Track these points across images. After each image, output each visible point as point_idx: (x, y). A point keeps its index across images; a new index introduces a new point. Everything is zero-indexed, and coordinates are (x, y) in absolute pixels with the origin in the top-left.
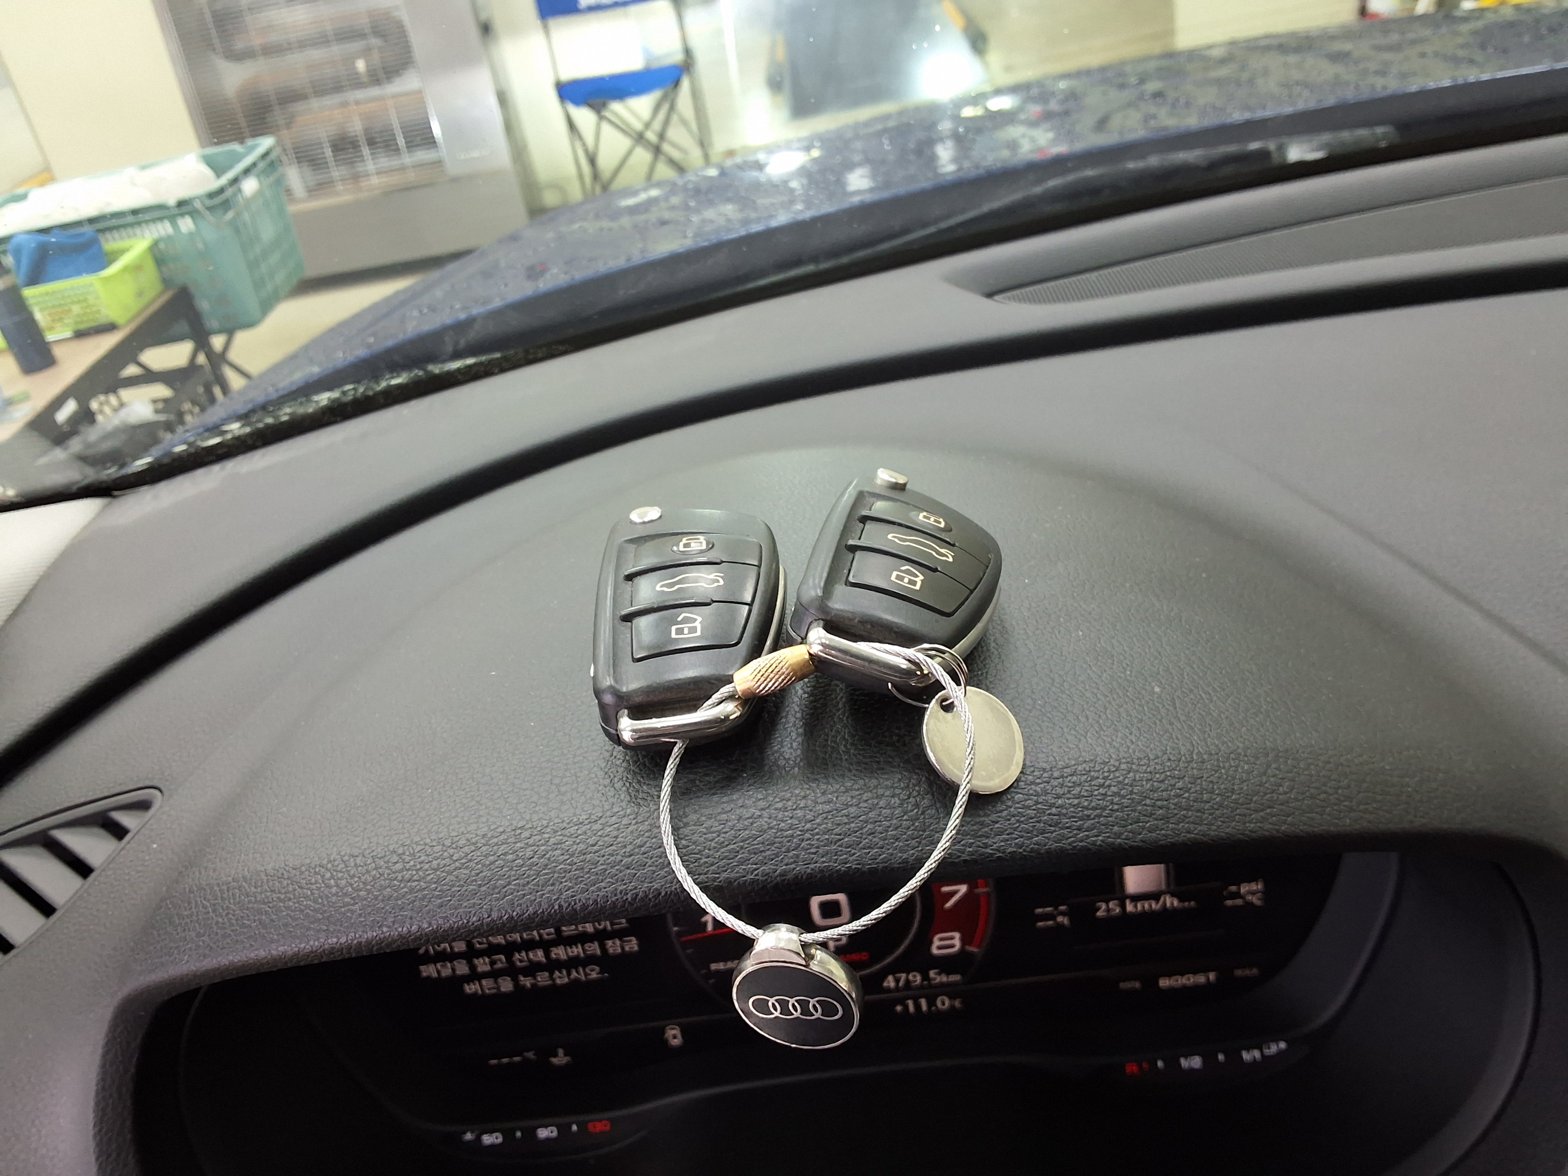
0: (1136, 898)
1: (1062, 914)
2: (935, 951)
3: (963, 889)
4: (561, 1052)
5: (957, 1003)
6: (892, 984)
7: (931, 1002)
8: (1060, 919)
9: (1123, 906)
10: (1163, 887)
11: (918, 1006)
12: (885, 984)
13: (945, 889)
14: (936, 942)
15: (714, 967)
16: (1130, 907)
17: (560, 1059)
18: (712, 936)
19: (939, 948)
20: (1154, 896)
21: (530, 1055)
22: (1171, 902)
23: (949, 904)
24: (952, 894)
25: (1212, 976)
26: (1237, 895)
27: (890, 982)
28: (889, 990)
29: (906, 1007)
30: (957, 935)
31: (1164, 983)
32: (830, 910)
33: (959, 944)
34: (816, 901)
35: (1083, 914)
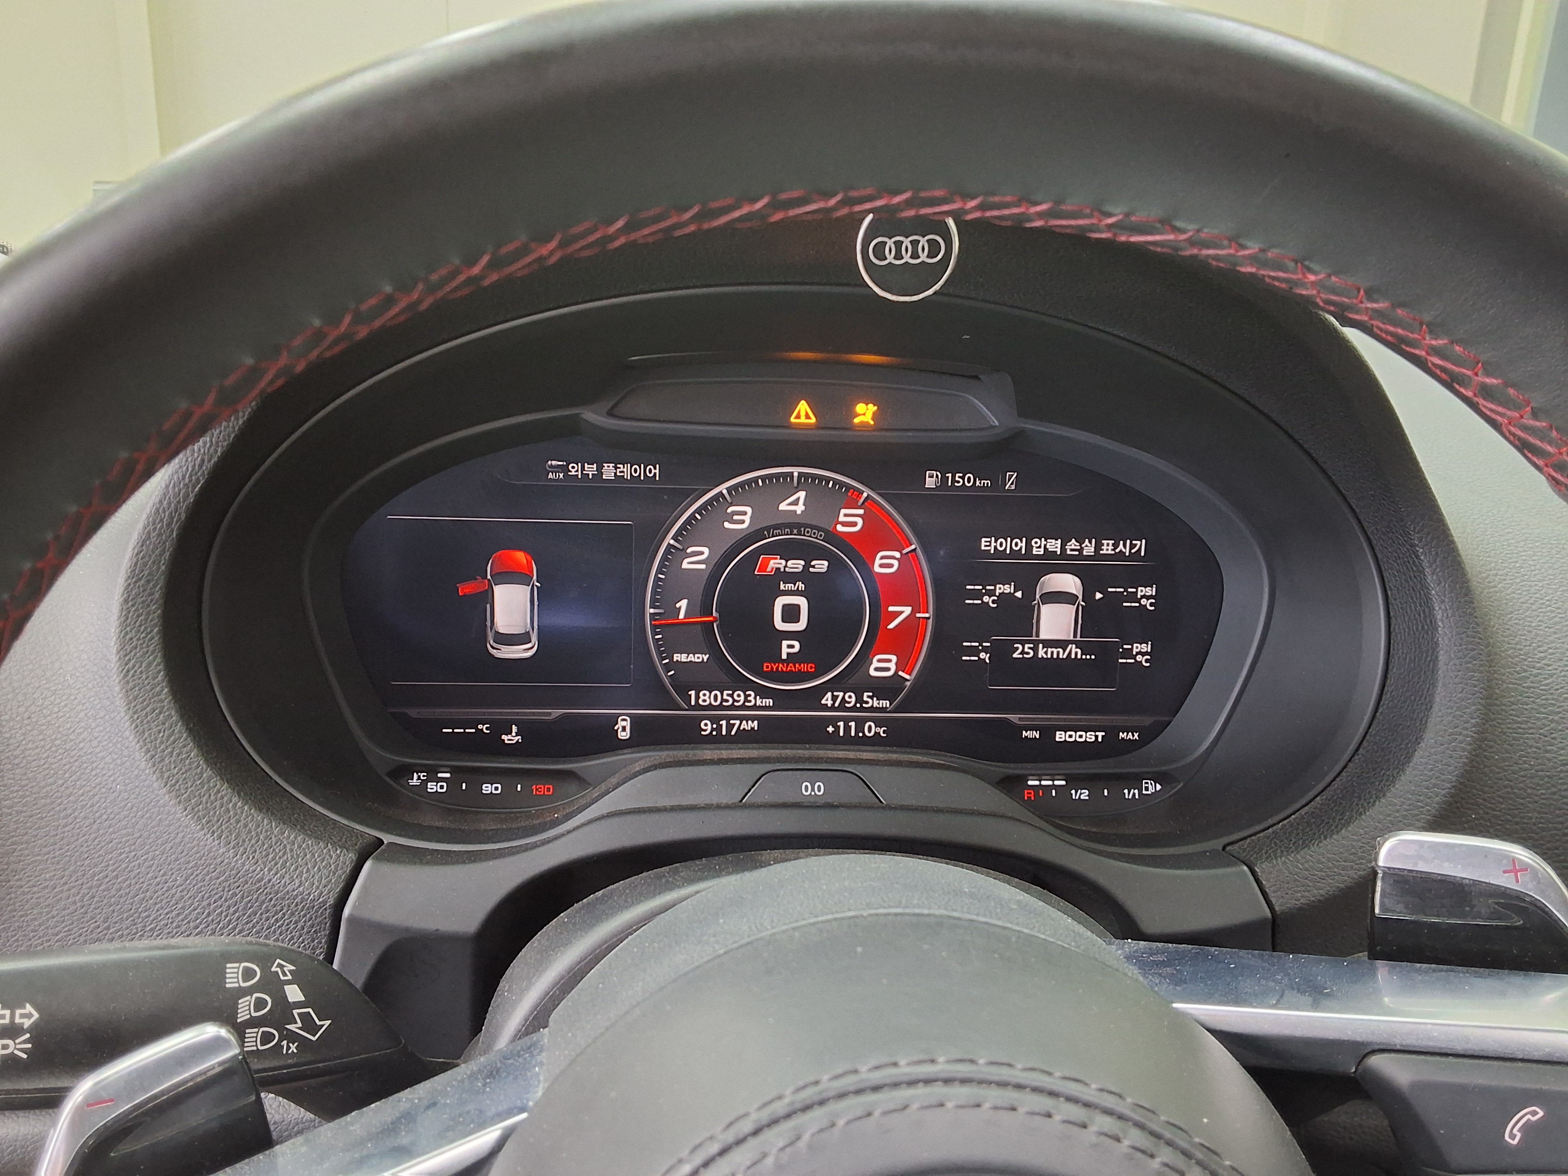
0: (1048, 644)
1: (985, 649)
2: (872, 672)
3: (907, 610)
4: (514, 729)
5: (882, 731)
6: (830, 703)
7: (860, 728)
8: (983, 655)
9: (1035, 650)
10: (1071, 638)
11: (847, 728)
12: (823, 702)
13: (892, 609)
14: (875, 664)
15: (677, 657)
16: (1041, 653)
17: (511, 738)
18: (683, 624)
19: (877, 669)
20: (1062, 644)
21: (484, 728)
22: (1075, 651)
23: (893, 625)
24: (898, 614)
25: (1100, 734)
26: (1128, 654)
27: (827, 700)
28: (825, 708)
29: (837, 729)
30: (894, 658)
31: (1060, 736)
32: (791, 613)
33: (892, 666)
34: (780, 602)
35: (1001, 652)
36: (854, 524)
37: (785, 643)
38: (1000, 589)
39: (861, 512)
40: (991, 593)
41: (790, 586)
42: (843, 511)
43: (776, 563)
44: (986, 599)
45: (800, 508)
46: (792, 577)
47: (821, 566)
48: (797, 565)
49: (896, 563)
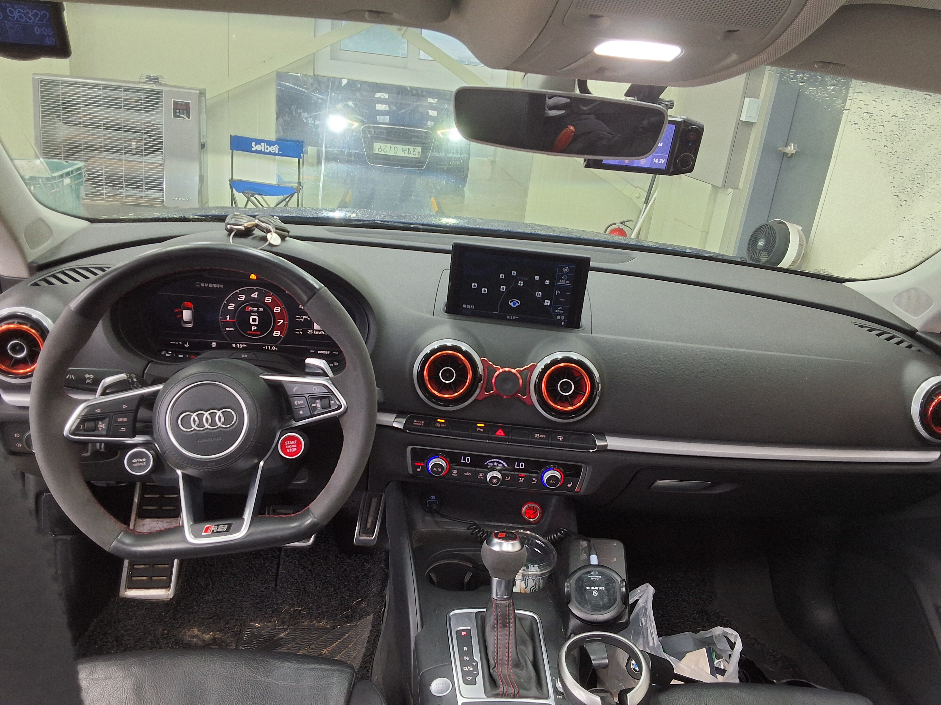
0: (316, 330)
1: (301, 331)
2: (274, 335)
3: (282, 321)
4: (188, 343)
5: (276, 349)
7: (271, 348)
8: (301, 332)
9: (313, 332)
11: (268, 348)
13: (279, 320)
14: (275, 333)
15: (227, 329)
16: (314, 332)
17: (187, 345)
18: (228, 321)
21: (180, 343)
22: (322, 333)
23: (279, 324)
24: (280, 322)
25: (329, 352)
27: (263, 341)
28: (263, 343)
29: (266, 347)
30: (279, 332)
31: (319, 352)
32: (254, 320)
33: (279, 334)
34: (252, 317)
35: (305, 332)
36: (269, 301)
37: (253, 327)
38: (304, 317)
39: (271, 298)
40: (302, 318)
41: (254, 314)
42: (266, 298)
43: (250, 308)
44: (301, 319)
45: (256, 296)
46: (254, 312)
47: (261, 309)
48: (256, 309)
49: (279, 310)
